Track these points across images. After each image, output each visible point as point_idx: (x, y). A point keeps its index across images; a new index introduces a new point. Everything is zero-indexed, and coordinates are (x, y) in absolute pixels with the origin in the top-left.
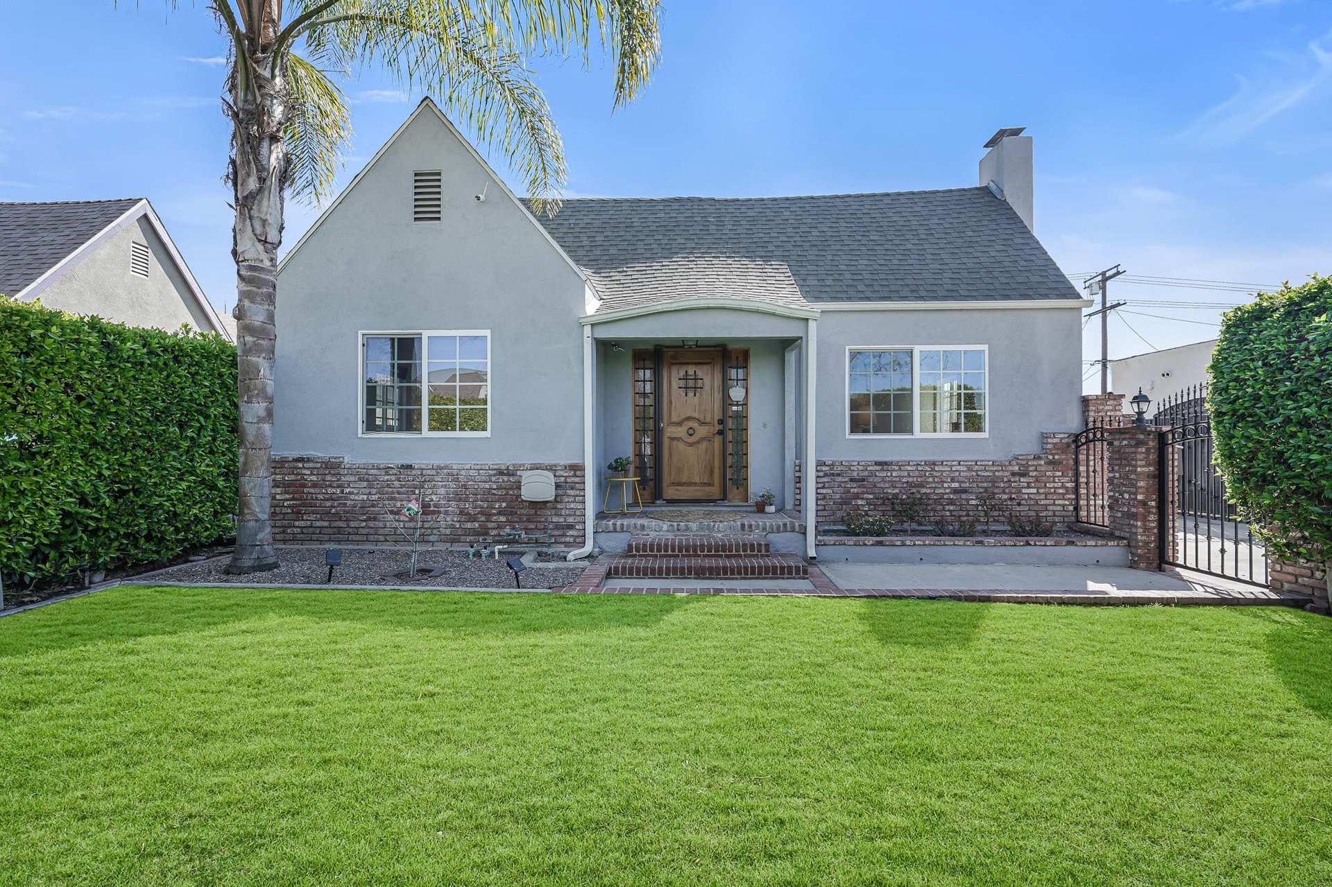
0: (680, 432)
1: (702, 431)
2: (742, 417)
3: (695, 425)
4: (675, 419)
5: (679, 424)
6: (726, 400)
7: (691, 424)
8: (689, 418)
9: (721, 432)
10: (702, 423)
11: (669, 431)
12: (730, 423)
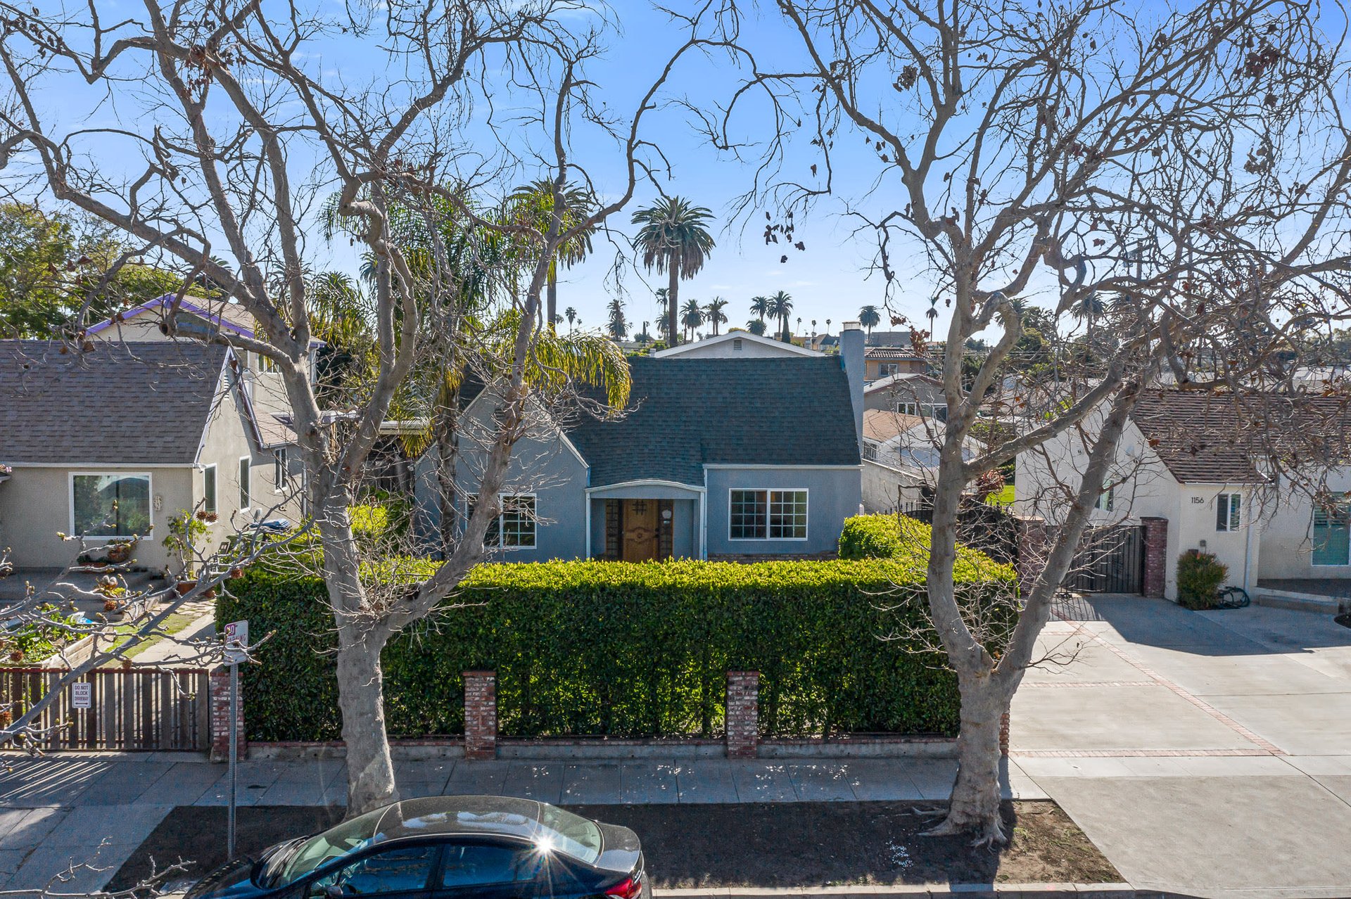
0: (633, 536)
1: (646, 535)
2: (669, 529)
3: (641, 531)
4: (630, 527)
5: (633, 531)
6: (660, 519)
7: (640, 531)
8: (639, 528)
9: (657, 536)
10: (645, 530)
11: (627, 535)
12: (662, 531)
